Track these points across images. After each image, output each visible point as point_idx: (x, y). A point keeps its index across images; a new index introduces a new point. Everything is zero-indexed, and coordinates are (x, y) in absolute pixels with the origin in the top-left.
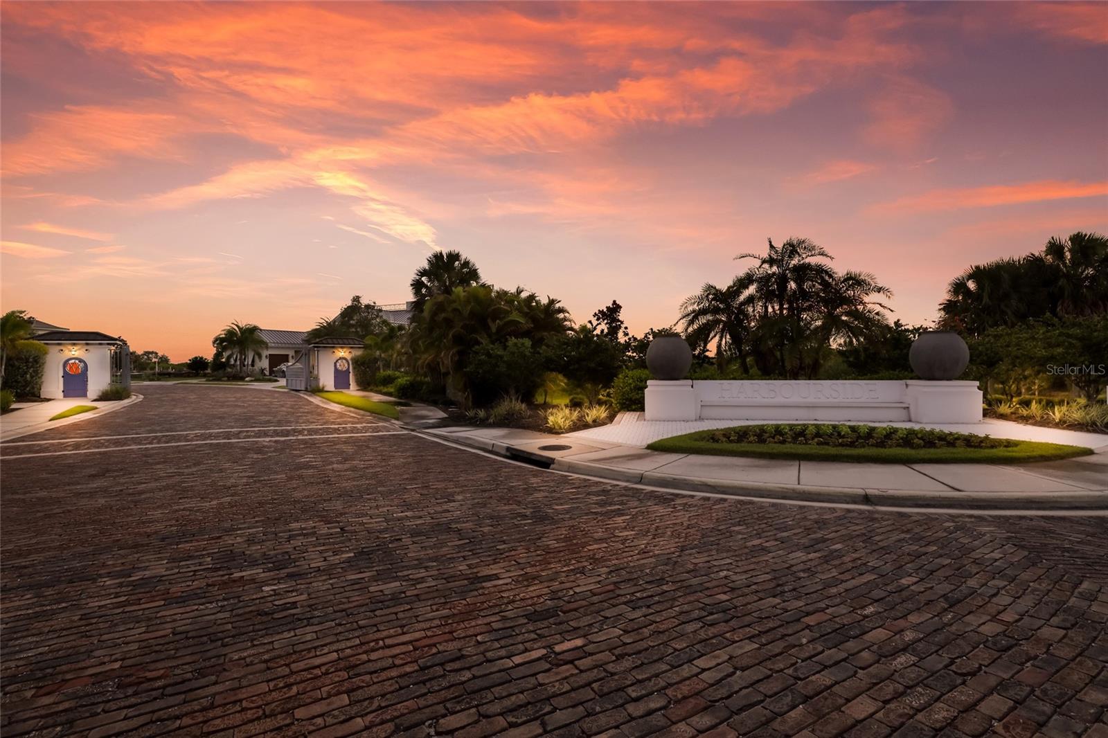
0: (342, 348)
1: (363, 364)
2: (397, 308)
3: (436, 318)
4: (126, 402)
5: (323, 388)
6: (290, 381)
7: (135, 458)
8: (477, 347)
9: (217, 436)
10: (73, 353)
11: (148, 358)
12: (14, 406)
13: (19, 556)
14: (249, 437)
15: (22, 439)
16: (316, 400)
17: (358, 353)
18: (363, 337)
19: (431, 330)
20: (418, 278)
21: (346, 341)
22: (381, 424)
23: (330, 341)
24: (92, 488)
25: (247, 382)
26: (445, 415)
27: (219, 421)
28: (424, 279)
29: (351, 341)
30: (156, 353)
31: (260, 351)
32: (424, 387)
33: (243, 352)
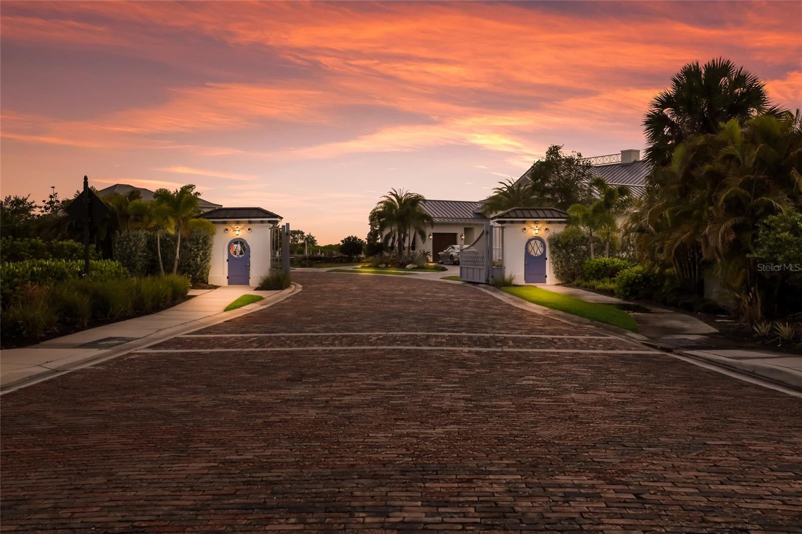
0: (535, 222)
1: (566, 246)
2: (607, 161)
3: (694, 173)
4: (287, 292)
5: (511, 280)
6: (465, 270)
7: (325, 362)
8: (771, 217)
9: (403, 340)
10: (237, 232)
11: (295, 238)
12: (191, 293)
13: (262, 468)
14: (441, 344)
15: (208, 330)
16: (503, 297)
17: (558, 230)
18: (564, 206)
19: (684, 193)
20: (656, 110)
21: (541, 213)
22: (611, 337)
23: (519, 213)
24: (296, 395)
25: (409, 270)
26: (713, 330)
27: (397, 321)
28: (667, 112)
29: (548, 214)
30: (302, 233)
31: (423, 228)
32: (667, 283)
33: (402, 230)
